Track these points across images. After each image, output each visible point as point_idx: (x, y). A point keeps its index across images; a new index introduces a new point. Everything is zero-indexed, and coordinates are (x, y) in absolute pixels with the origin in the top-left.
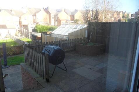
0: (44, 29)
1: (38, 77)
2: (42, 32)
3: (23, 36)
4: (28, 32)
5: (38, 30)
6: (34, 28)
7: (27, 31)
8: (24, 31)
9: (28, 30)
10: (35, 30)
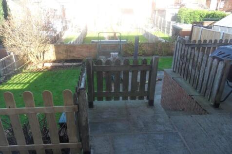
0: (194, 17)
1: (196, 96)
2: (194, 23)
3: (155, 28)
4: (164, 21)
5: (183, 18)
6: (176, 15)
7: (163, 19)
8: (157, 20)
9: (165, 19)
10: (176, 18)
